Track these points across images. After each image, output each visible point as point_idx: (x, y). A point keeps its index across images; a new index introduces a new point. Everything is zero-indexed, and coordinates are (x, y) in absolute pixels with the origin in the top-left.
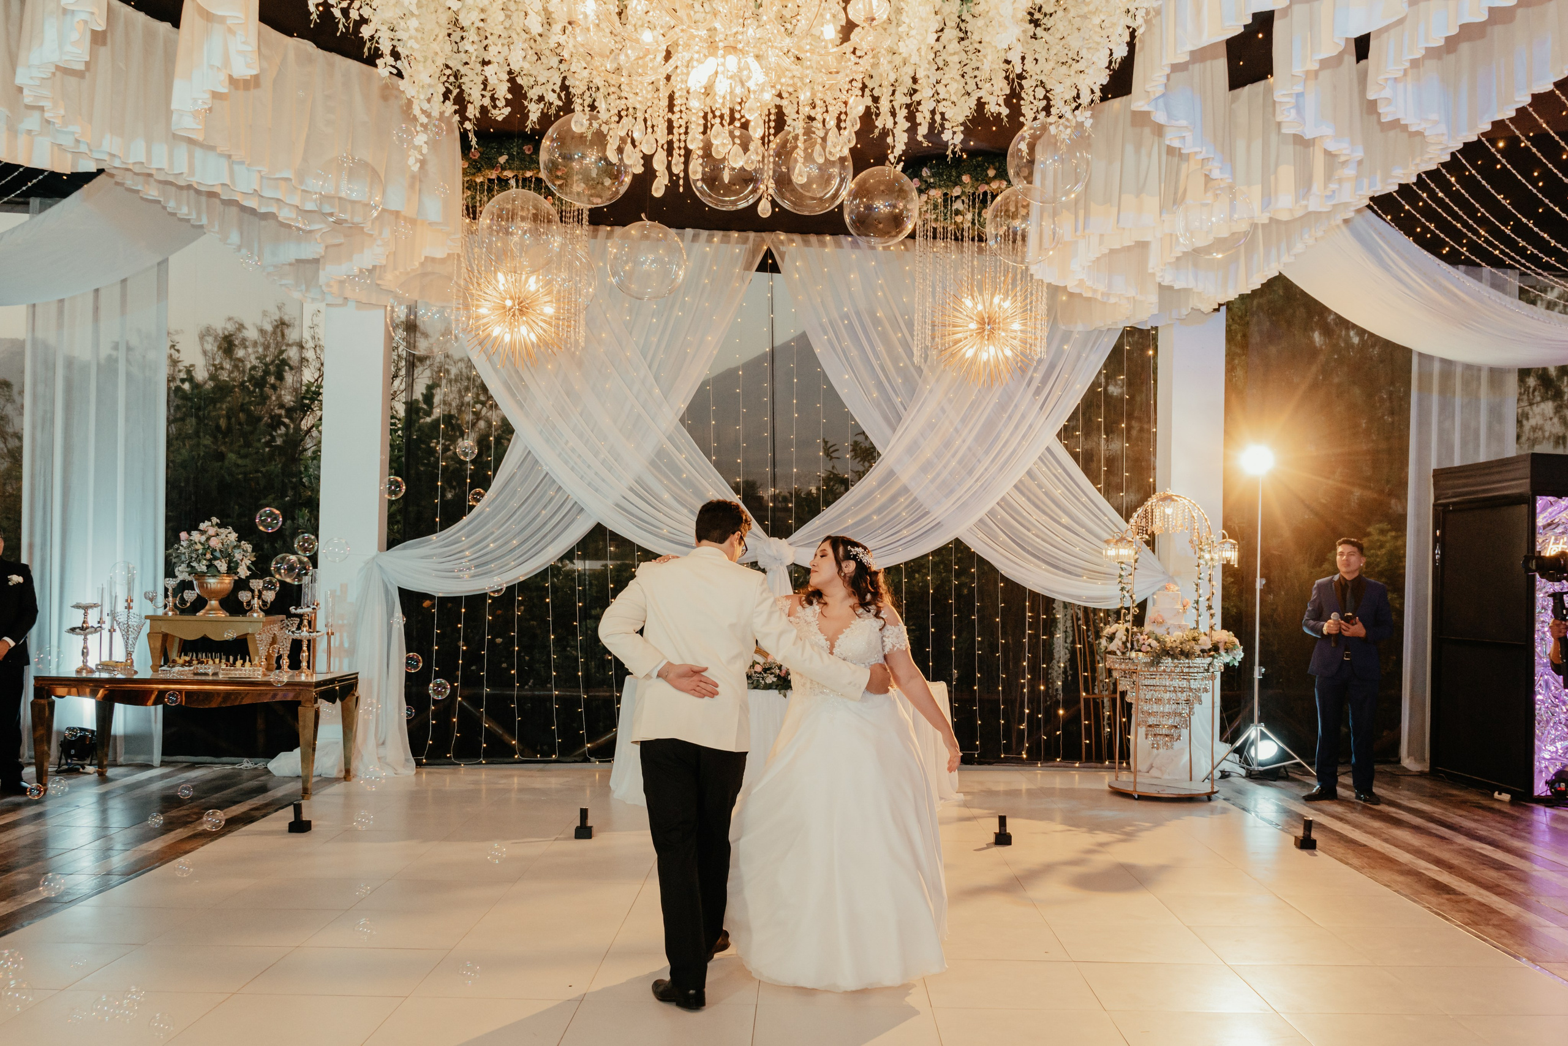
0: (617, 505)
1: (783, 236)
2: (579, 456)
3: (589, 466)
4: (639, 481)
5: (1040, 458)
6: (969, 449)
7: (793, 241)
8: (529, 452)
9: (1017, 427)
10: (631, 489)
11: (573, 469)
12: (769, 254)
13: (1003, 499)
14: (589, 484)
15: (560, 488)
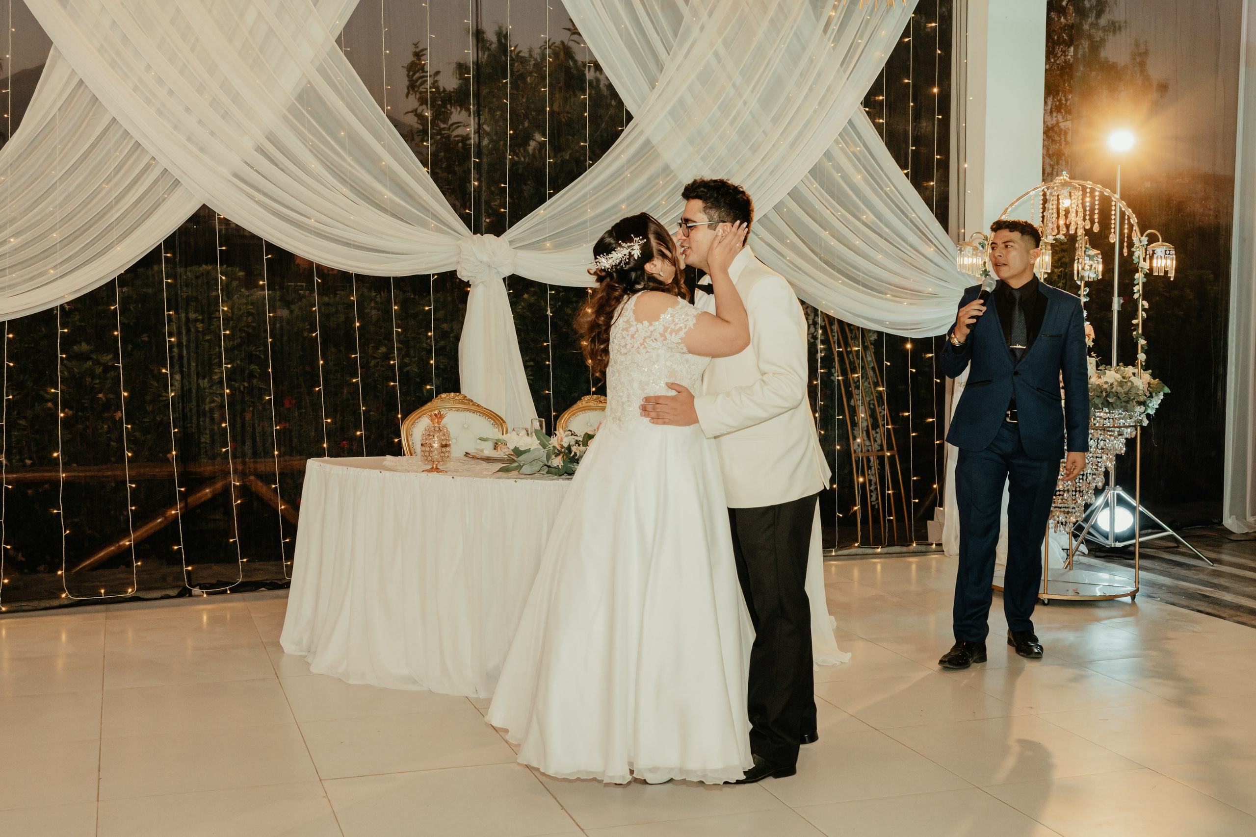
0: (236, 175)
2: (171, 92)
3: (187, 110)
4: (271, 138)
5: (841, 133)
6: (752, 115)
8: (81, 82)
10: (260, 150)
11: (159, 112)
13: (797, 186)
14: (190, 139)
15: (138, 145)
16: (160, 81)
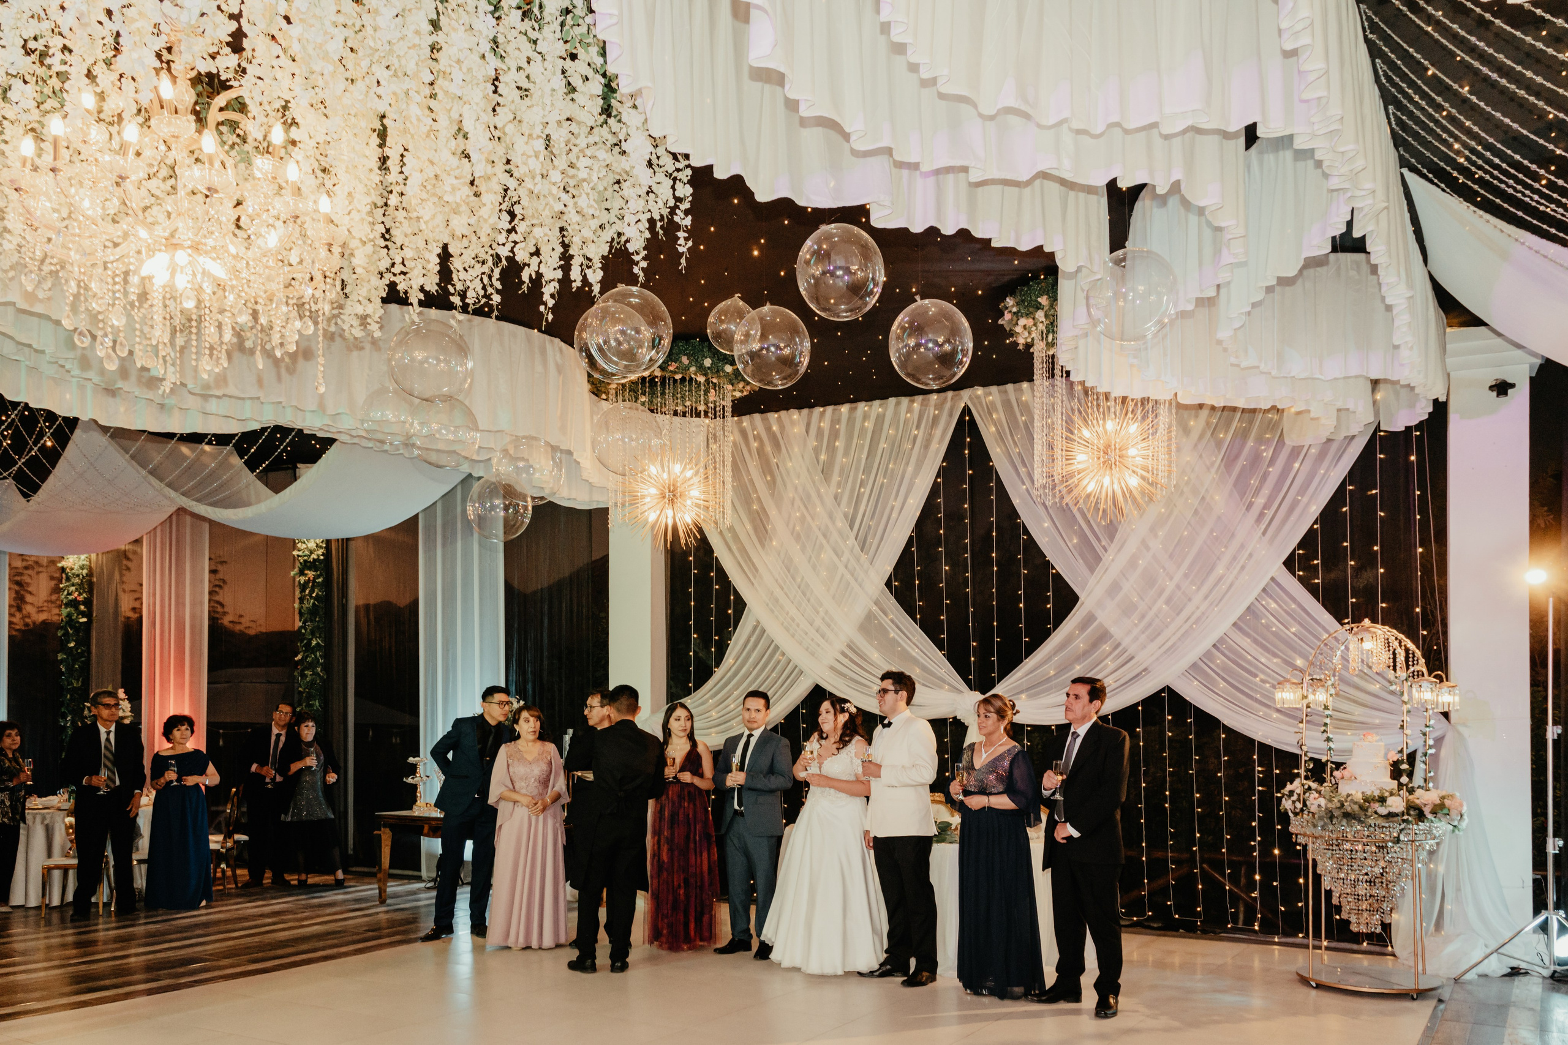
0: (832, 668)
1: (980, 391)
2: (798, 625)
4: (849, 644)
5: (1264, 590)
6: (1178, 587)
7: (990, 394)
8: (758, 622)
9: (1234, 558)
10: (844, 654)
11: (793, 636)
12: (966, 411)
13: (1221, 640)
14: (807, 649)
15: (783, 654)
16: (793, 620)
